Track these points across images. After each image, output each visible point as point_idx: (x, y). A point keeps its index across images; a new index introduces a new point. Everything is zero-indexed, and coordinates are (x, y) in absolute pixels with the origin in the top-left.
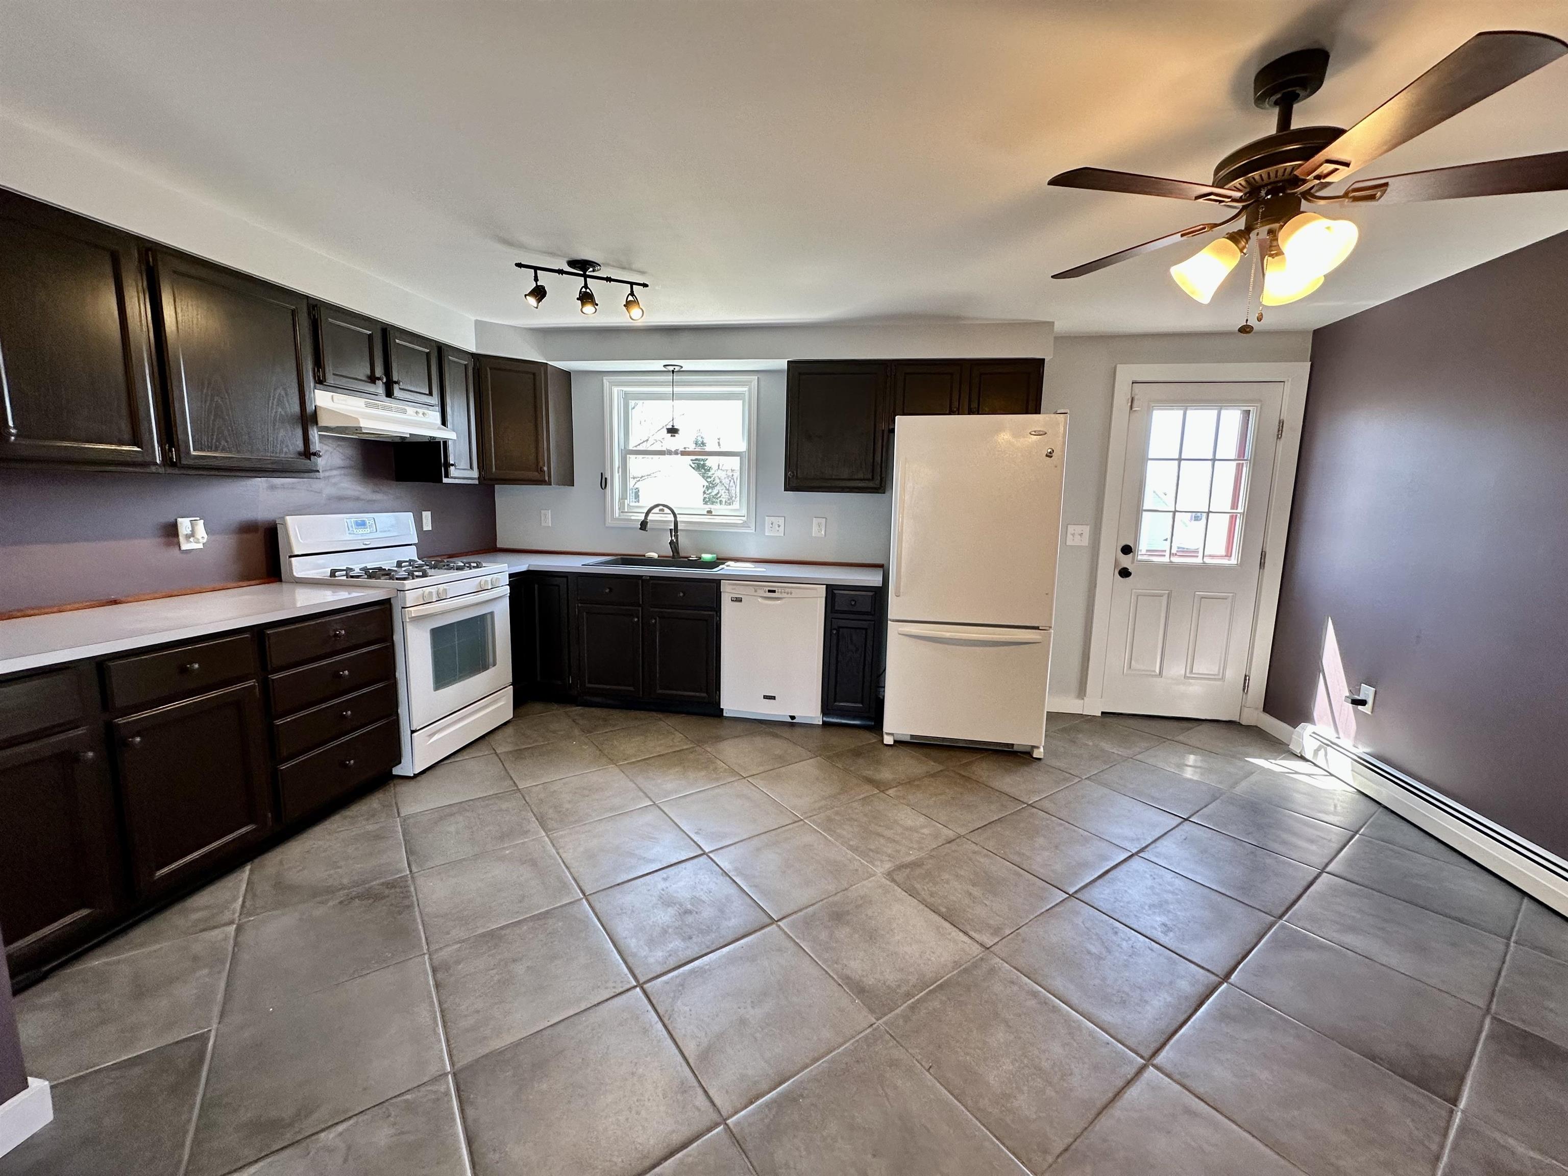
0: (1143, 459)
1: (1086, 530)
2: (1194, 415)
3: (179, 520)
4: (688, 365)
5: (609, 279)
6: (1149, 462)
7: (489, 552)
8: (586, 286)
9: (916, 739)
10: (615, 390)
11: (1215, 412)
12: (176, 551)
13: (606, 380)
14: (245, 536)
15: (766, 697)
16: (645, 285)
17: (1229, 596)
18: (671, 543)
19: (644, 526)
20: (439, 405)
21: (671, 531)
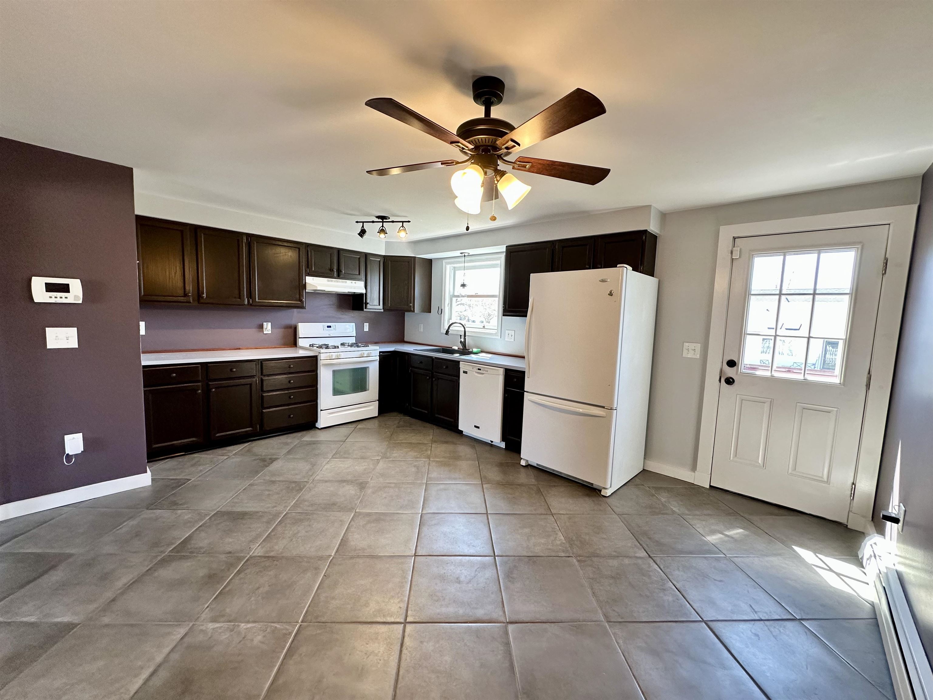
0: (746, 294)
1: (698, 347)
2: (793, 259)
3: (264, 323)
4: (472, 252)
5: (393, 222)
6: (752, 297)
7: (392, 343)
8: (383, 226)
9: (539, 466)
10: (448, 267)
11: (816, 255)
12: (262, 334)
13: (444, 261)
14: (286, 329)
15: (475, 426)
16: (409, 222)
17: (832, 411)
18: (461, 342)
19: (447, 333)
20: (364, 279)
21: (461, 336)
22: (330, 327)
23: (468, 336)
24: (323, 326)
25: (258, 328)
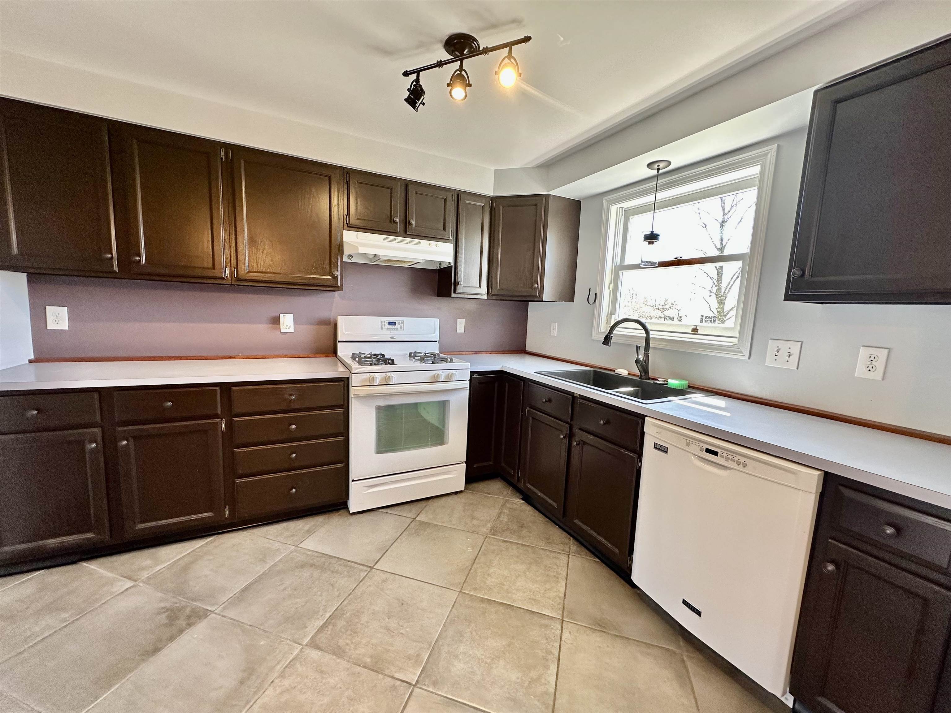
3: (282, 314)
5: (486, 51)
8: (461, 69)
10: (613, 208)
12: (277, 333)
16: (527, 40)
18: (637, 361)
19: (607, 340)
20: (452, 237)
21: (638, 348)
22: (393, 323)
23: (655, 348)
24: (382, 322)
25: (270, 324)
